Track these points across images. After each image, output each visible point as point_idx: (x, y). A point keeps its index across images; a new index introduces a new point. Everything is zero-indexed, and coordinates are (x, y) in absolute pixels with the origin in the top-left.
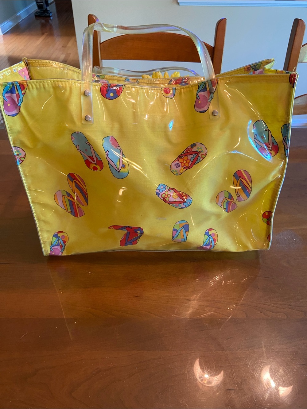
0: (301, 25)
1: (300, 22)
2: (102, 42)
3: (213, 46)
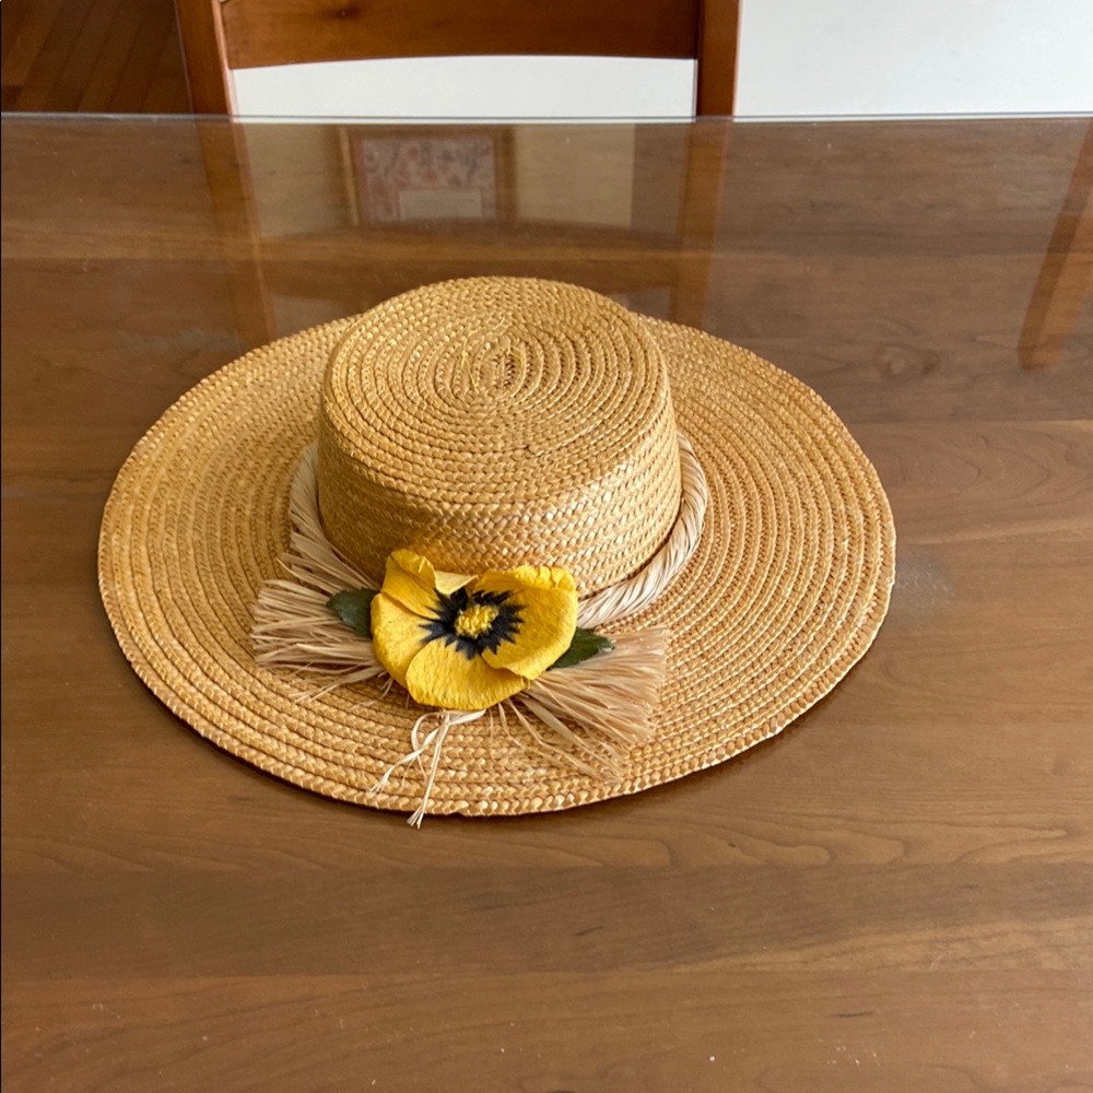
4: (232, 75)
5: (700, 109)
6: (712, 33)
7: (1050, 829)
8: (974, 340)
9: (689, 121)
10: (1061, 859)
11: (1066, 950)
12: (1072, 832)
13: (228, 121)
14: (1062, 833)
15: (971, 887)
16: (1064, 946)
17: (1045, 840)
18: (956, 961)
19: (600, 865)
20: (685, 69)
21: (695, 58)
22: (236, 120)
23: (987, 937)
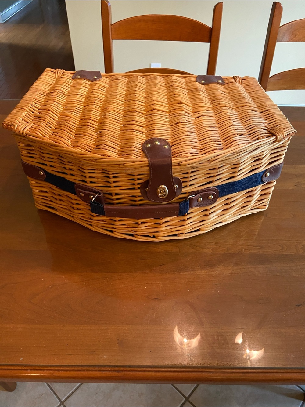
0: (278, 8)
1: (277, 5)
3: (211, 27)
4: (112, 41)
7: (257, 247)
10: (260, 253)
11: (260, 272)
12: (262, 248)
14: (259, 247)
16: (260, 271)
17: (256, 249)
18: (238, 273)
23: (244, 269)
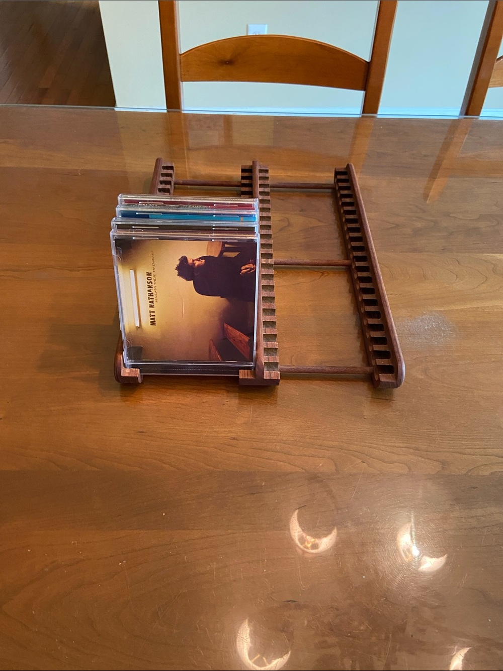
2: (182, 53)
5: (364, 111)
6: (373, 80)
8: (449, 216)
9: (358, 116)
13: (180, 112)
15: (474, 488)
19: (304, 471)
20: (360, 94)
21: (364, 90)
22: (183, 112)
